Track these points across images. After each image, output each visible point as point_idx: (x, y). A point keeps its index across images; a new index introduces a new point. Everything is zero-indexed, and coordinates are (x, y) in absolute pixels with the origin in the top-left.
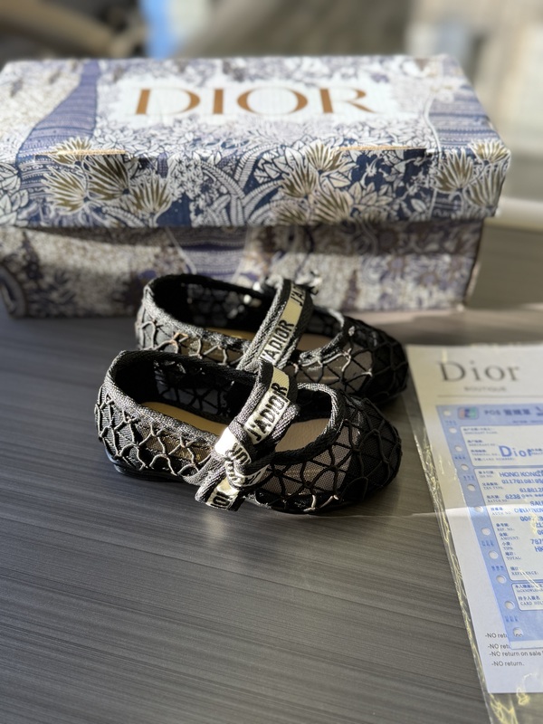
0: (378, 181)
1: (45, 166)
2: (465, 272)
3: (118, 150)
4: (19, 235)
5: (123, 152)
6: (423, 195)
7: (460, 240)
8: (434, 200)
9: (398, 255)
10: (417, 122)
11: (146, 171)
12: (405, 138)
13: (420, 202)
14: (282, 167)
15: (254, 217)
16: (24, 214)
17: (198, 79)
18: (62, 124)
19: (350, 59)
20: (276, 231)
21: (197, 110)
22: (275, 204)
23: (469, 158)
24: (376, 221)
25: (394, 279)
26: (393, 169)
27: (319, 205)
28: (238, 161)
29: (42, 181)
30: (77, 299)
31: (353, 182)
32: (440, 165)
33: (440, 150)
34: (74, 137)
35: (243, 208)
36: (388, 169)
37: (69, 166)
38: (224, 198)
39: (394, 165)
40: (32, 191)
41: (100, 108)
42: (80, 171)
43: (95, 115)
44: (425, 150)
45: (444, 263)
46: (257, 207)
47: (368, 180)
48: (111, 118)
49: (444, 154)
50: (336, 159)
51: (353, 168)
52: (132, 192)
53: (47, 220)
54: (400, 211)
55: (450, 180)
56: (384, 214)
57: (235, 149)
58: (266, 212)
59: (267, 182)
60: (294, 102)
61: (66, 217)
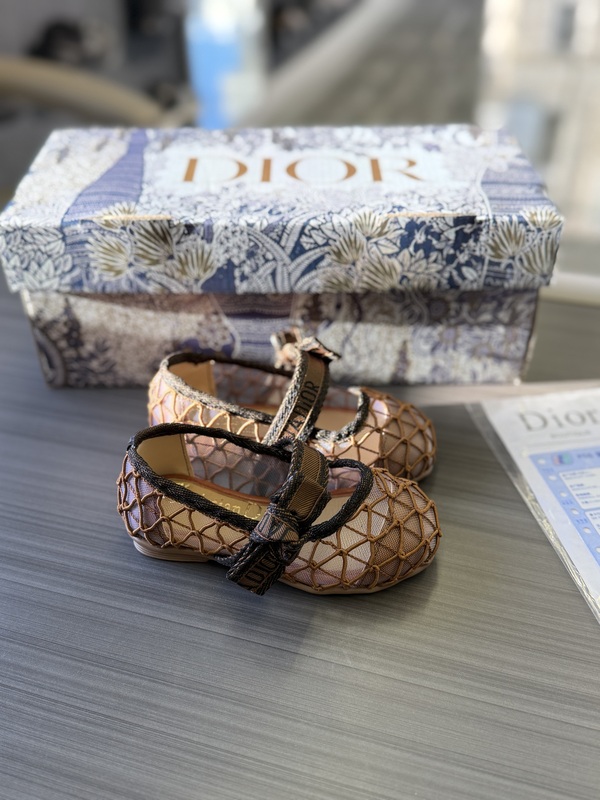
0: (427, 248)
1: (90, 231)
2: (521, 344)
3: (165, 216)
4: (61, 301)
5: (169, 217)
6: (474, 262)
7: (514, 310)
8: (486, 268)
9: (449, 326)
10: (468, 190)
11: (192, 236)
12: (455, 205)
13: (471, 270)
14: (329, 233)
15: (300, 284)
16: (68, 279)
17: (247, 148)
18: (109, 190)
19: (401, 130)
20: (323, 299)
21: (244, 178)
22: (321, 271)
23: (521, 225)
24: (426, 289)
25: (446, 350)
26: (442, 237)
27: (367, 272)
28: (285, 227)
29: (88, 246)
30: (117, 368)
31: (401, 249)
32: (491, 232)
33: (491, 217)
34: (121, 202)
35: (289, 274)
36: (438, 236)
37: (114, 230)
38: (269, 264)
39: (443, 232)
40: (75, 255)
41: (147, 176)
42: (126, 236)
43: (141, 182)
44: (474, 217)
45: (498, 334)
46: (304, 274)
47: (417, 247)
48: (158, 185)
49: (495, 222)
50: (384, 225)
51: (401, 235)
52: (176, 257)
53: (90, 286)
54: (451, 279)
55: (502, 247)
56: (434, 283)
57: (281, 216)
58: (313, 278)
59: (314, 248)
60: (343, 170)
61: (110, 282)
